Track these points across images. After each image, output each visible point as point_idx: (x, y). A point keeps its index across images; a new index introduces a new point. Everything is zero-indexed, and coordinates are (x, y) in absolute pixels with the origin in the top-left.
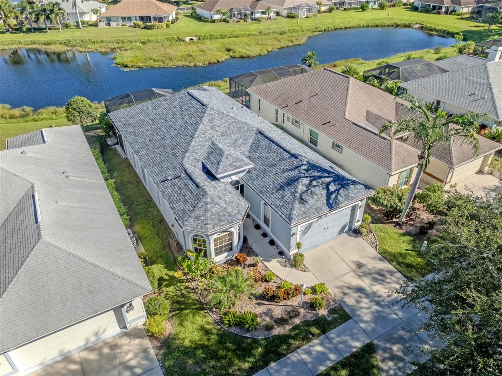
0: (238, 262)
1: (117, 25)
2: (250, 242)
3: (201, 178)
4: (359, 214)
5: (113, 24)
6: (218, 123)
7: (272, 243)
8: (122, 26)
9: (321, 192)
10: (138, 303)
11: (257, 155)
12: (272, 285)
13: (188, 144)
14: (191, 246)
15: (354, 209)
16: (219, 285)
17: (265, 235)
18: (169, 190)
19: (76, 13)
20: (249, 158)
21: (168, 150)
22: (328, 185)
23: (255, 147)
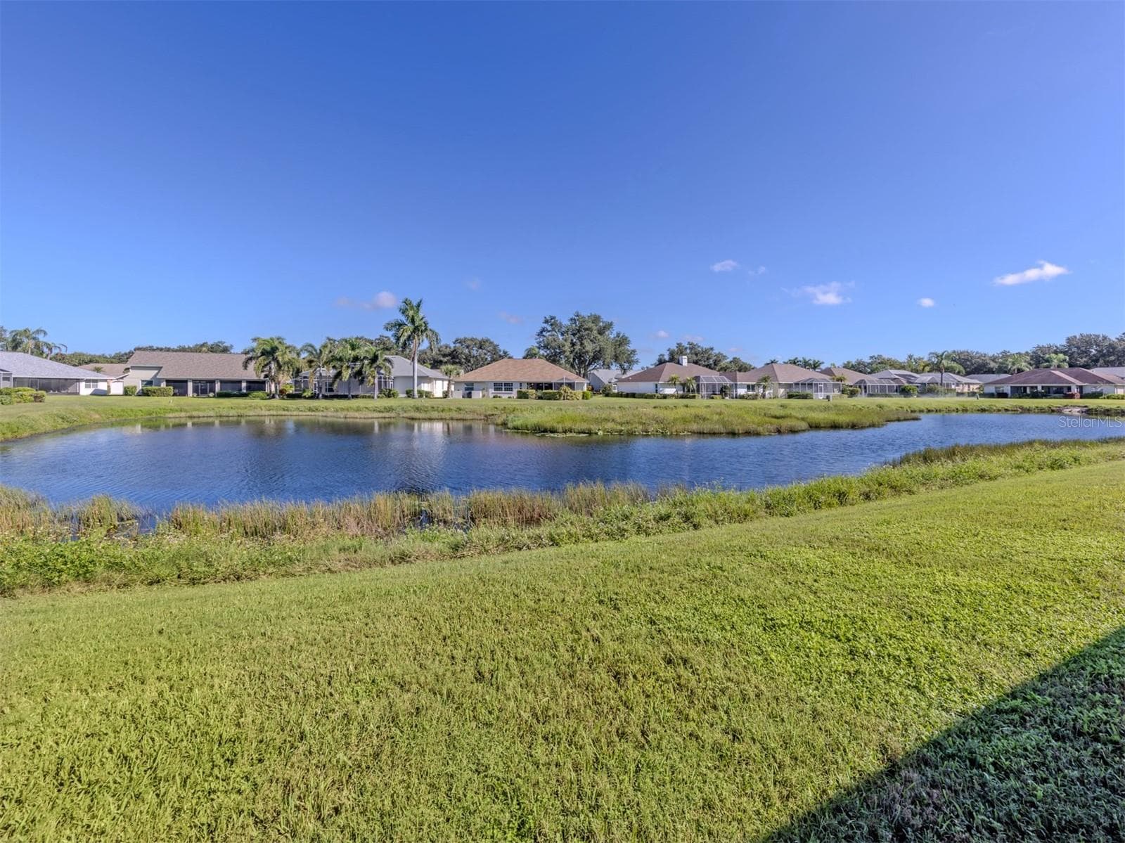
1: (484, 396)
5: (477, 395)
8: (494, 397)
19: (413, 377)
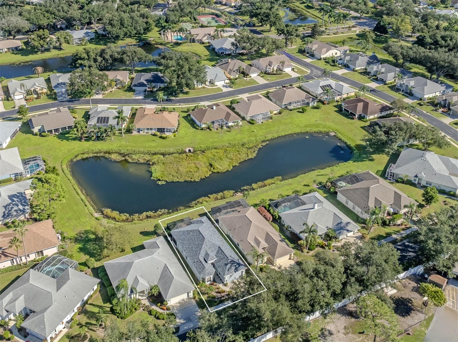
0: (212, 284)
1: (143, 132)
2: (215, 279)
3: (204, 262)
4: (244, 273)
5: (141, 132)
6: (208, 244)
7: (221, 280)
8: (147, 133)
9: (233, 268)
10: (192, 292)
11: (218, 255)
12: (220, 290)
13: (200, 251)
14: (201, 280)
15: (242, 272)
16: (208, 289)
17: (219, 277)
18: (196, 265)
20: (216, 256)
21: (194, 252)
22: (236, 266)
23: (218, 252)
